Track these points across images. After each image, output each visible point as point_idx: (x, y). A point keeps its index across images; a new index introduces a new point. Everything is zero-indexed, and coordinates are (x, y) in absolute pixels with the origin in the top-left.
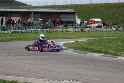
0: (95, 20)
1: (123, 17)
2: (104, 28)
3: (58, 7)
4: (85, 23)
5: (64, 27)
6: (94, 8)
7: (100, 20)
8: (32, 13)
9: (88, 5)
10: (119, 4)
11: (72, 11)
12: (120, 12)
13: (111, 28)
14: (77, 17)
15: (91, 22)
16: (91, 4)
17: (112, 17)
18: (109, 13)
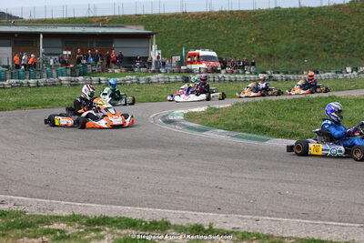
0: (202, 53)
1: (265, 45)
2: (227, 72)
3: (103, 21)
4: (174, 62)
5: (127, 71)
6: (193, 23)
7: (214, 54)
8: (41, 36)
9: (177, 16)
10: (254, 12)
11: (140, 30)
12: (258, 32)
13: (244, 73)
14: (154, 47)
15: (189, 59)
16: (185, 14)
17: (238, 46)
18: (231, 35)
